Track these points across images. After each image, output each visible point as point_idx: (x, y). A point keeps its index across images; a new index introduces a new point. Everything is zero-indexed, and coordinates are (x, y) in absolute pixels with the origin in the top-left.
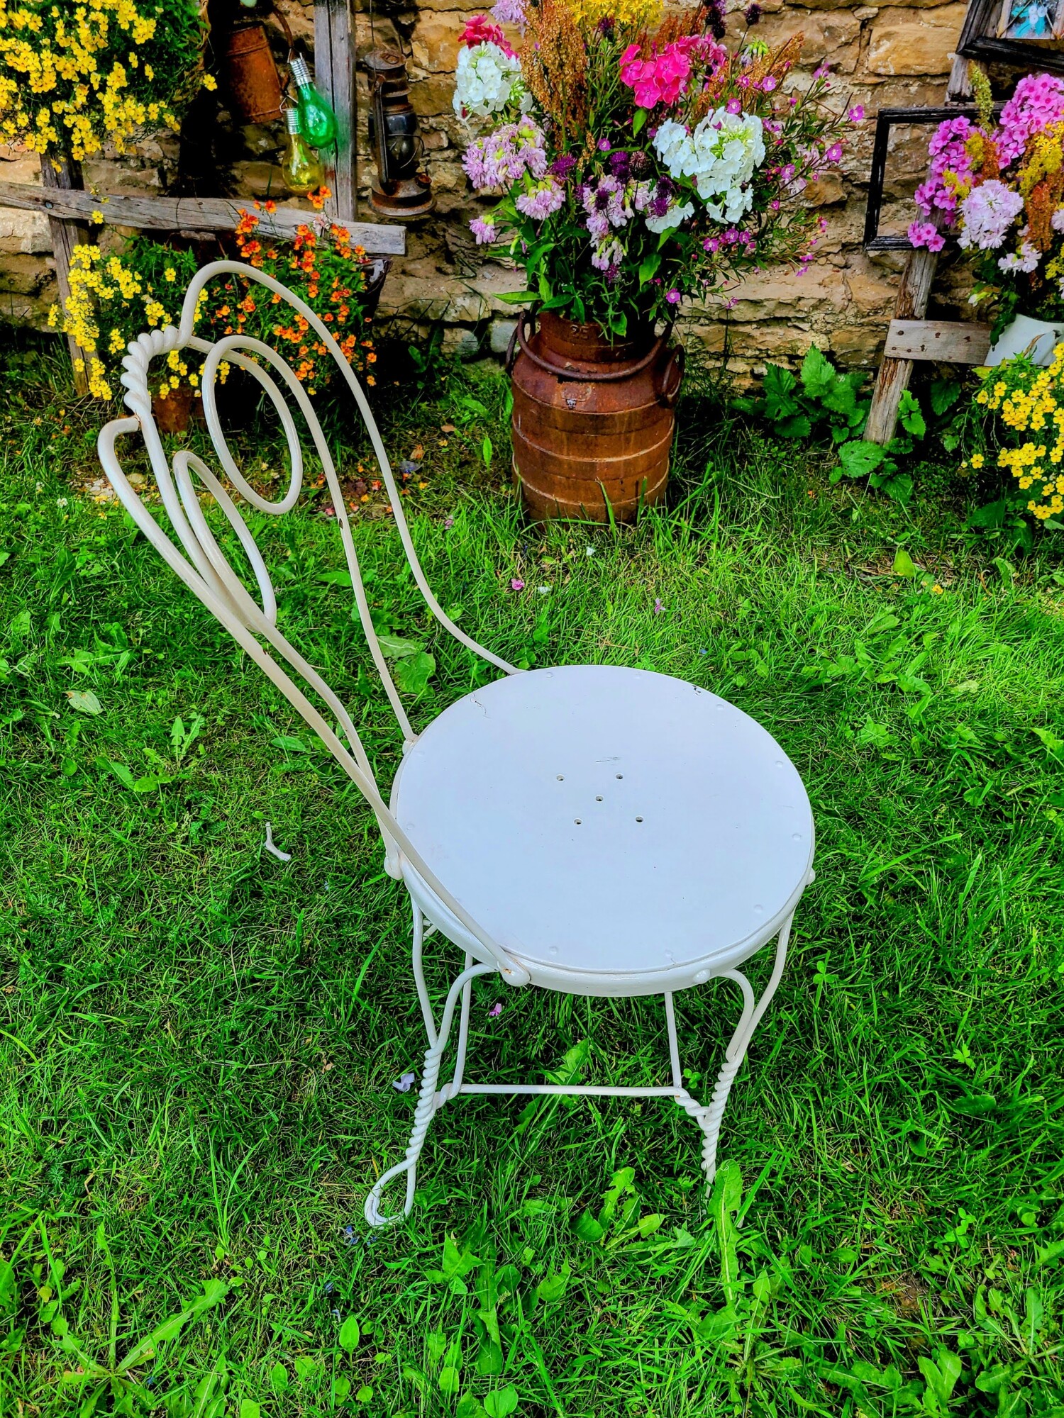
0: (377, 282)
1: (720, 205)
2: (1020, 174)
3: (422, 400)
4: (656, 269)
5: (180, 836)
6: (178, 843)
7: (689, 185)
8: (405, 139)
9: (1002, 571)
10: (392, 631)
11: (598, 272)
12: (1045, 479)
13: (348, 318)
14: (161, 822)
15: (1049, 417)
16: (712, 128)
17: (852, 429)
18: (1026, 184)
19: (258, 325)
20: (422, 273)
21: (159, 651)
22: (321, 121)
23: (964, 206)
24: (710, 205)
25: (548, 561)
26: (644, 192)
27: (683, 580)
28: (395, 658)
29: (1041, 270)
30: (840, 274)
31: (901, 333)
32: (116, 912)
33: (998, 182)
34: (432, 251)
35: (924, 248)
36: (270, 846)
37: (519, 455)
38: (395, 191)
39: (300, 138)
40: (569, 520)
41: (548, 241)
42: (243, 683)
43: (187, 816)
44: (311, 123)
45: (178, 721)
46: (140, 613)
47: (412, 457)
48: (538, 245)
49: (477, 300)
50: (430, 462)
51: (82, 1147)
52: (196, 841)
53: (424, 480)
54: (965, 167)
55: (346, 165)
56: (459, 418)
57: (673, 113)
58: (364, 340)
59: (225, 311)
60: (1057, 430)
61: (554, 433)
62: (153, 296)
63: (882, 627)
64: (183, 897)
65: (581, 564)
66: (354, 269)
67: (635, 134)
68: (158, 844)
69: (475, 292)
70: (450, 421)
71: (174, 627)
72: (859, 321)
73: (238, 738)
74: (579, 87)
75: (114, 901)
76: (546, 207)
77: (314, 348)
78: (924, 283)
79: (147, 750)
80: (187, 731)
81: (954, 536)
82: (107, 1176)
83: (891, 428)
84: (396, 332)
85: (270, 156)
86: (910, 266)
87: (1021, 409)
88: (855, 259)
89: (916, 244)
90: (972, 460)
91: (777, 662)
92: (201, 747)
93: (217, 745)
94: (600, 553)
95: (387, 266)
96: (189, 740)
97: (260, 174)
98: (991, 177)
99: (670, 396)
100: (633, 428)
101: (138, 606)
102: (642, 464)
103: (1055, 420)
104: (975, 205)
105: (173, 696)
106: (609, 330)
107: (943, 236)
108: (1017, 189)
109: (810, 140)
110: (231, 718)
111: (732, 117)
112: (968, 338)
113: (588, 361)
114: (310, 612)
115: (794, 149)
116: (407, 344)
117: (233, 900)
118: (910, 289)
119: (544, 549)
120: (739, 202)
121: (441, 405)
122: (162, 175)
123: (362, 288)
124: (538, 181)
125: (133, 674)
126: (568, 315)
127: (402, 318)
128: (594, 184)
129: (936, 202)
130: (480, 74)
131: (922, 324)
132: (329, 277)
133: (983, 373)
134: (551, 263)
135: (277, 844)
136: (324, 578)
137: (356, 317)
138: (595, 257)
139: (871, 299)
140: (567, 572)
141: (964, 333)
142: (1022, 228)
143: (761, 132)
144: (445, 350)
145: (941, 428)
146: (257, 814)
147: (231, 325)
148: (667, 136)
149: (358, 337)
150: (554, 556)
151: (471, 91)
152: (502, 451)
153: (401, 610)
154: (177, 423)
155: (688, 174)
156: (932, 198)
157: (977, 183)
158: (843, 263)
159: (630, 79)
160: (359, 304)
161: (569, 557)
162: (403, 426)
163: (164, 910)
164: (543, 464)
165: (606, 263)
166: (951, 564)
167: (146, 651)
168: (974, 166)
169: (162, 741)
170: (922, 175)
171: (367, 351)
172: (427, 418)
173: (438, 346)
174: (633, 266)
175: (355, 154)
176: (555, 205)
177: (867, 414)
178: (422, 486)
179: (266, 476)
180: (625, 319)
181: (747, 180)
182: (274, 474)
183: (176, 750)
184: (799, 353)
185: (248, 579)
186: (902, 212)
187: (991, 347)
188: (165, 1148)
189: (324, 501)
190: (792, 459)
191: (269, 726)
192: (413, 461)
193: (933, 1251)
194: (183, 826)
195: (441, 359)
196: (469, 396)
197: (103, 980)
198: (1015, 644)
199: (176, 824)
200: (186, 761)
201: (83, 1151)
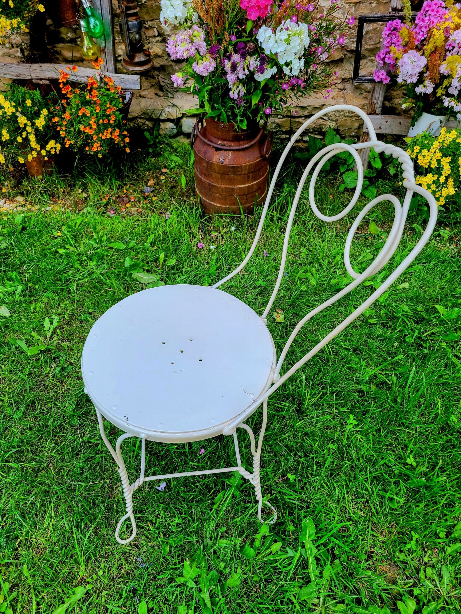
0: (128, 103)
1: (289, 67)
2: (425, 47)
3: (152, 157)
4: (260, 97)
5: (51, 375)
6: (50, 377)
7: (274, 57)
8: (137, 33)
9: (417, 230)
10: (144, 270)
11: (232, 100)
12: (437, 190)
13: (115, 121)
14: (42, 368)
15: (439, 161)
16: (284, 30)
17: (348, 166)
18: (427, 53)
19: (73, 125)
20: (149, 96)
21: (35, 285)
22: (96, 25)
23: (400, 63)
24: (284, 67)
25: (214, 234)
26: (253, 62)
27: (275, 240)
28: (146, 283)
29: (434, 93)
30: (341, 93)
32: (23, 413)
33: (415, 51)
34: (153, 85)
35: (381, 82)
37: (198, 184)
38: (134, 58)
39: (87, 33)
40: (223, 215)
41: (208, 85)
42: (76, 298)
43: (54, 364)
44: (92, 26)
45: (47, 319)
46: (25, 266)
47: (149, 184)
48: (204, 87)
49: (175, 108)
50: (157, 187)
52: (59, 376)
53: (154, 196)
54: (399, 43)
55: (110, 46)
56: (169, 165)
57: (265, 22)
58: (123, 132)
59: (56, 119)
60: (443, 167)
61: (214, 175)
62: (21, 113)
63: (365, 259)
64: (54, 403)
65: (229, 235)
66: (117, 97)
67: (248, 32)
68: (41, 378)
69: (174, 105)
70: (165, 167)
71: (42, 272)
72: (350, 115)
73: (75, 325)
74: (220, 9)
75: (22, 407)
76: (207, 70)
77: (100, 136)
78: (380, 98)
79: (33, 334)
80: (51, 323)
82: (26, 540)
83: (366, 165)
84: (138, 124)
85: (73, 41)
86: (374, 90)
87: (426, 158)
88: (348, 85)
89: (377, 80)
91: (320, 277)
92: (58, 331)
93: (65, 329)
94: (237, 229)
95: (132, 95)
96: (52, 328)
97: (70, 50)
98: (411, 49)
99: (267, 156)
100: (251, 171)
101: (25, 263)
102: (255, 188)
103: (442, 163)
104: (405, 62)
105: (43, 306)
106: (238, 126)
107: (389, 76)
108: (423, 54)
109: (329, 34)
110: (72, 316)
111: (293, 24)
112: (400, 123)
113: (229, 141)
114: (106, 263)
115: (322, 38)
116: (143, 131)
117: (78, 404)
118: (374, 100)
119: (212, 228)
120: (298, 65)
121: (161, 159)
122: (22, 51)
123: (121, 106)
124: (202, 57)
125: (24, 296)
126: (219, 120)
127: (141, 118)
128: (229, 58)
129: (386, 60)
130: (172, 4)
131: (379, 117)
132: (105, 101)
133: (407, 140)
134: (210, 95)
136: (111, 245)
137: (119, 120)
138: (231, 93)
140: (223, 238)
141: (399, 121)
142: (426, 73)
143: (307, 31)
144: (161, 132)
145: (388, 164)
147: (60, 125)
148: (263, 34)
149: (120, 129)
150: (217, 231)
151: (168, 12)
152: (190, 180)
153: (148, 260)
154: (37, 172)
155: (274, 52)
156: (384, 58)
157: (405, 52)
158: (342, 88)
159: (244, 6)
160: (120, 114)
161: (224, 231)
162: (144, 170)
163: (46, 410)
164: (210, 189)
165: (236, 96)
167: (30, 284)
168: (404, 43)
169: (40, 329)
170: (378, 46)
171: (125, 136)
172: (155, 166)
173: (158, 130)
174: (248, 97)
175: (114, 39)
176: (211, 69)
178: (154, 199)
179: (81, 196)
180: (245, 122)
181: (301, 55)
182: (85, 195)
183: (47, 333)
184: (323, 130)
185: (76, 247)
186: (370, 63)
187: (411, 128)
188: (53, 525)
189: (109, 207)
190: (322, 180)
191: (90, 319)
192: (149, 187)
193: (401, 551)
194: (52, 369)
195: (159, 137)
196: (173, 154)
197: (19, 447)
198: (424, 265)
199: (49, 369)
200: (51, 338)
201: (15, 529)
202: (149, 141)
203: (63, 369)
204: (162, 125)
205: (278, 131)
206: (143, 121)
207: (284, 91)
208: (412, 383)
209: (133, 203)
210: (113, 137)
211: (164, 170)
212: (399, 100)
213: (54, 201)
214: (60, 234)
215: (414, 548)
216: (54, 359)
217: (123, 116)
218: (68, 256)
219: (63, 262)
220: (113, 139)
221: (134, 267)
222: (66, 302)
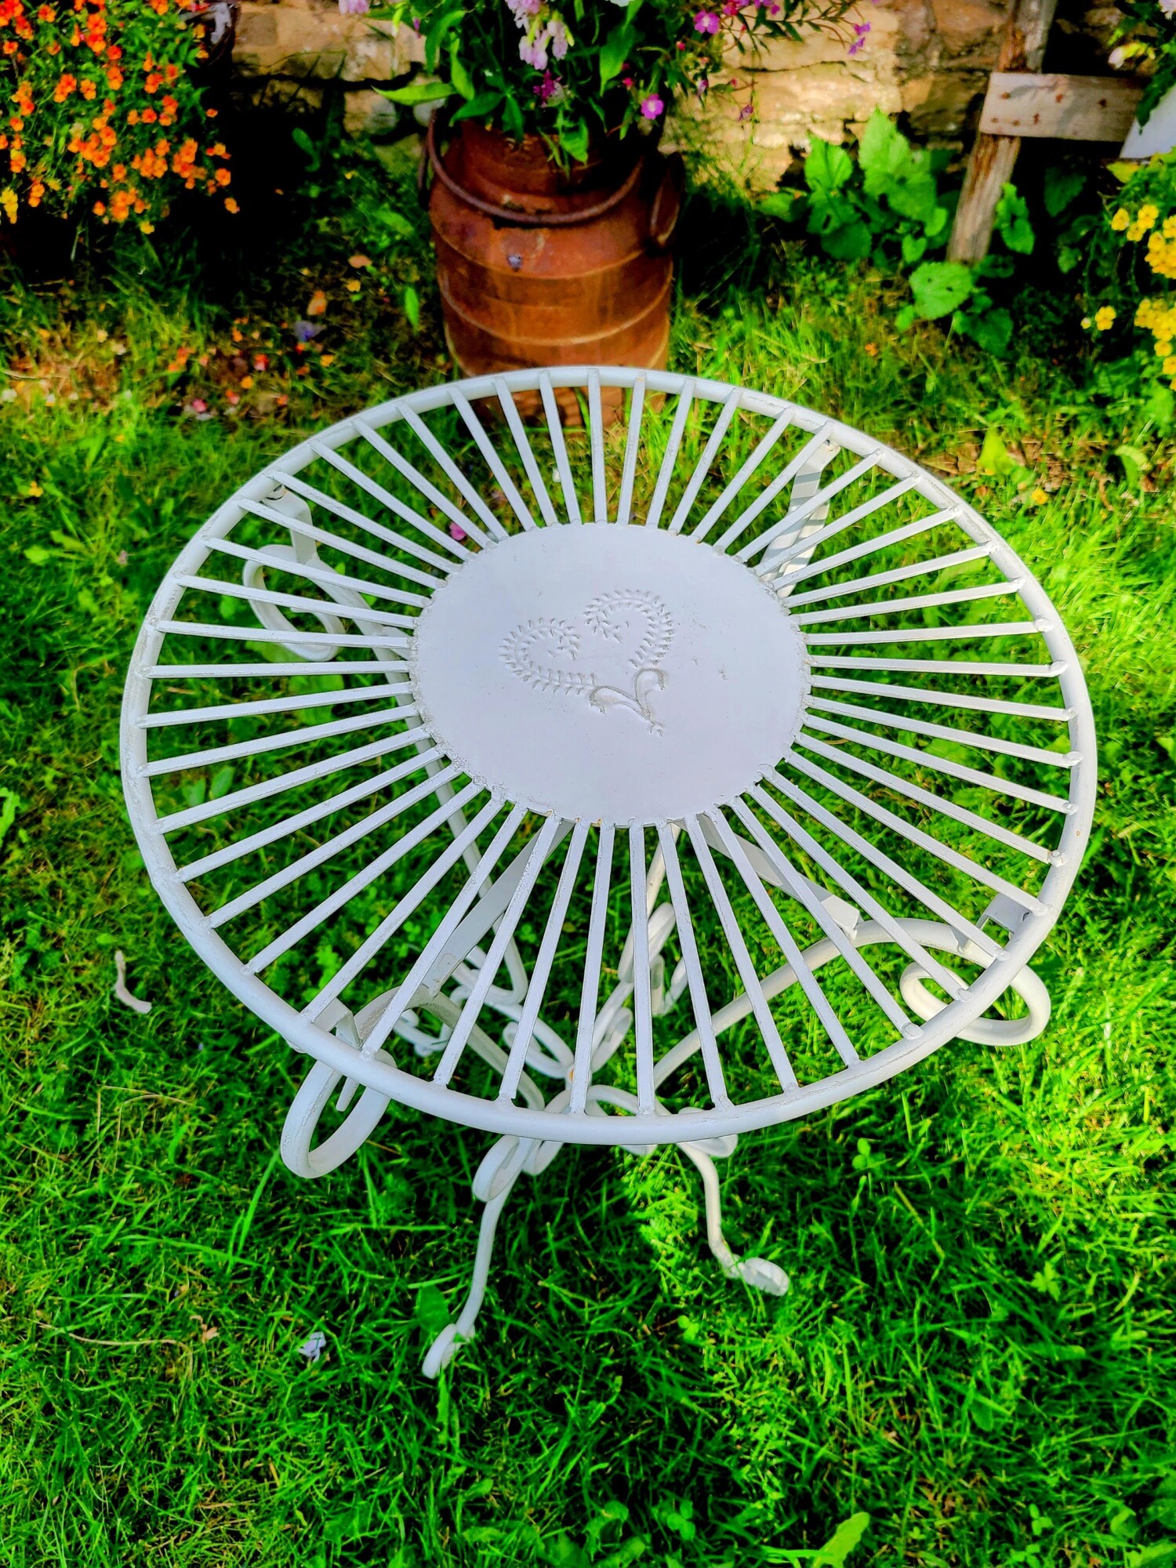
0: (221, 43)
3: (321, 216)
4: (626, 55)
9: (1128, 466)
11: (530, 69)
13: (178, 115)
19: (45, 131)
31: (1007, 96)
36: (123, 995)
42: (80, 719)
47: (311, 311)
48: (438, 15)
50: (335, 320)
52: (22, 985)
53: (326, 353)
56: (373, 244)
58: (212, 146)
61: (495, 305)
66: (181, 25)
69: (383, 35)
70: (362, 249)
72: (946, 64)
73: (75, 811)
77: (134, 166)
78: (1043, 12)
83: (985, 240)
84: (275, 100)
90: (1099, 317)
92: (22, 834)
93: (46, 822)
95: (234, 15)
96: (3, 826)
99: (662, 238)
100: (610, 292)
106: (561, 150)
112: (1103, 103)
113: (536, 193)
116: (291, 123)
118: (1022, 23)
121: (347, 222)
123: (198, 57)
126: (498, 124)
127: (281, 77)
131: (1037, 79)
133: (1121, 171)
135: (131, 985)
137: (192, 111)
138: (524, 44)
141: (1099, 94)
144: (350, 126)
145: (1056, 233)
146: (105, 938)
147: (5, 133)
149: (199, 140)
160: (196, 86)
162: (294, 263)
165: (541, 61)
166: (1060, 454)
171: (218, 162)
172: (328, 246)
173: (339, 120)
174: (586, 57)
177: (952, 216)
178: (326, 361)
179: (103, 353)
180: (585, 131)
182: (118, 348)
185: (81, 539)
187: (1136, 126)
189: (190, 389)
192: (314, 319)
195: (343, 143)
202: (309, 160)
203: (35, 959)
204: (352, 102)
206: (288, 88)
207: (705, 38)
209: (263, 376)
210: (176, 169)
211: (357, 261)
212: (1105, 11)
213: (25, 371)
214: (34, 491)
216: (10, 926)
217: (203, 96)
218: (58, 569)
219: (41, 593)
220: (177, 176)
222: (47, 734)
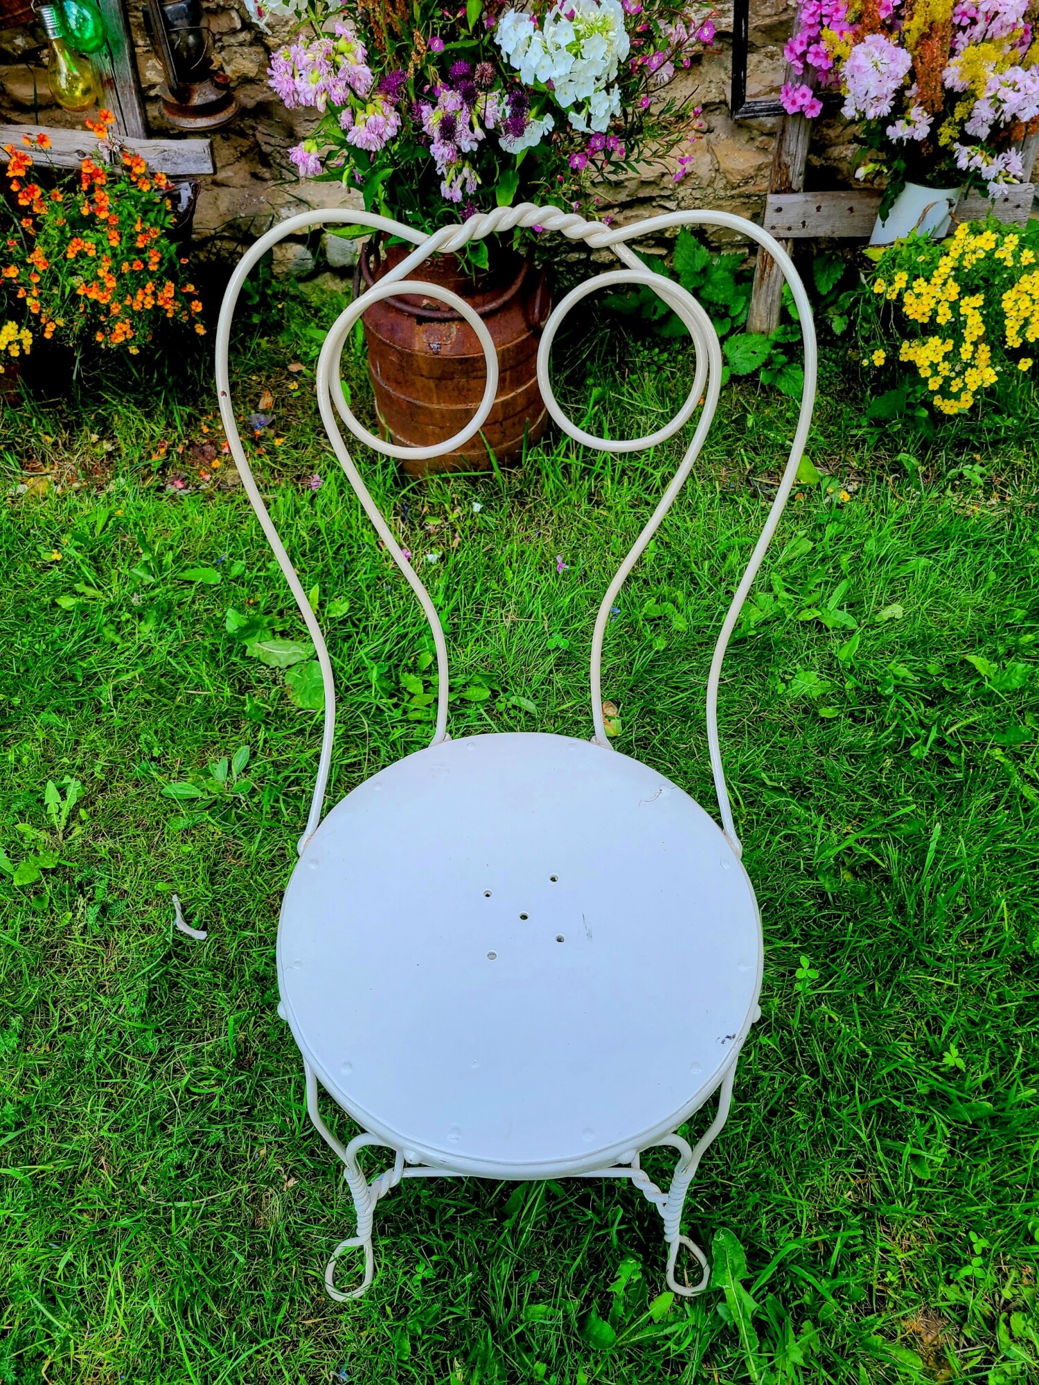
0: (187, 211)
1: (584, 113)
2: (906, 25)
3: (262, 337)
4: (515, 190)
5: (77, 928)
6: (77, 936)
7: (544, 88)
8: (190, 32)
9: (908, 467)
10: (274, 632)
12: (953, 375)
13: (160, 263)
14: (52, 911)
15: (954, 306)
16: (564, 20)
17: (733, 319)
18: (911, 39)
19: (55, 281)
20: (236, 181)
21: (12, 696)
22: (85, 19)
23: (845, 69)
24: (572, 114)
25: (433, 523)
26: (494, 106)
27: (580, 526)
28: (283, 666)
29: (933, 136)
30: (704, 141)
31: (779, 210)
32: (20, 1036)
33: (882, 36)
34: (243, 154)
35: (801, 114)
36: (183, 927)
37: (383, 404)
38: (189, 98)
39: (64, 42)
40: (449, 475)
41: (384, 167)
42: (117, 722)
43: (81, 901)
44: (72, 23)
45: (51, 786)
47: (261, 406)
48: (374, 172)
50: (282, 411)
51: (32, 1328)
52: (97, 930)
53: (278, 436)
54: (840, 15)
55: (125, 69)
56: (306, 354)
58: (184, 286)
59: (13, 272)
60: (965, 322)
61: (420, 382)
63: (795, 554)
64: (93, 1000)
65: (469, 522)
66: (157, 200)
67: (471, 27)
68: (54, 938)
69: (301, 200)
70: (296, 358)
71: (24, 661)
72: (729, 193)
73: (122, 792)
75: (16, 1022)
76: (380, 136)
77: (127, 303)
78: (800, 150)
79: (22, 827)
80: (63, 795)
81: (854, 432)
82: (66, 1360)
83: (775, 317)
84: (218, 254)
85: (31, 56)
86: (783, 131)
87: (924, 300)
88: (717, 120)
89: (791, 110)
90: (874, 357)
91: (695, 611)
92: (82, 812)
93: (99, 803)
94: (487, 506)
95: (196, 190)
96: (67, 806)
97: (23, 78)
98: (873, 30)
100: (508, 365)
102: (521, 402)
103: (962, 311)
104: (859, 67)
105: (39, 751)
106: (468, 262)
107: (820, 98)
108: (901, 43)
109: (674, 15)
110: (111, 770)
112: (851, 209)
114: (179, 623)
115: (657, 26)
117: (150, 999)
118: (786, 159)
119: (426, 509)
120: (605, 107)
121: (283, 340)
124: (365, 102)
127: (222, 238)
128: (432, 100)
129: (810, 59)
131: (799, 198)
132: (129, 214)
133: (874, 254)
134: (391, 189)
135: (188, 919)
136: (188, 575)
137: (170, 259)
138: (444, 186)
139: (741, 167)
140: (455, 531)
141: (846, 204)
142: (909, 88)
143: (621, 19)
144: (277, 270)
145: (827, 307)
146: (161, 886)
147: (22, 285)
148: (511, 34)
149: (175, 281)
150: (438, 515)
152: (360, 388)
153: (280, 605)
155: (543, 79)
156: (804, 54)
157: (858, 39)
158: (705, 127)
160: (171, 243)
161: (455, 515)
162: (245, 372)
163: (75, 1020)
164: (412, 415)
165: (458, 196)
166: (854, 464)
168: (851, 16)
169: (36, 812)
170: (784, 17)
171: (190, 297)
172: (271, 359)
173: (269, 265)
175: (133, 45)
176: (390, 132)
177: (749, 300)
178: (278, 442)
179: (98, 450)
181: (612, 78)
182: (107, 446)
183: (55, 819)
184: (667, 235)
185: (100, 587)
186: (766, 63)
187: (879, 221)
188: (125, 1314)
189: (169, 472)
190: (675, 360)
191: (155, 774)
192: (264, 412)
193: (949, 1281)
194: (79, 915)
195: (274, 282)
196: (313, 324)
197: (19, 1125)
198: (933, 556)
199: (70, 914)
200: (68, 832)
201: (34, 1333)
202: (249, 296)
203: (104, 909)
204: (278, 252)
205: (560, 245)
206: (228, 246)
207: (575, 171)
208: (935, 863)
209: (228, 458)
210: (160, 303)
211: (294, 367)
212: (842, 148)
213: (33, 469)
214: (56, 556)
215: (979, 1273)
216: (80, 885)
217: (178, 248)
218: (84, 612)
219: (73, 631)
220: (161, 308)
221: (250, 628)
222: (92, 736)
